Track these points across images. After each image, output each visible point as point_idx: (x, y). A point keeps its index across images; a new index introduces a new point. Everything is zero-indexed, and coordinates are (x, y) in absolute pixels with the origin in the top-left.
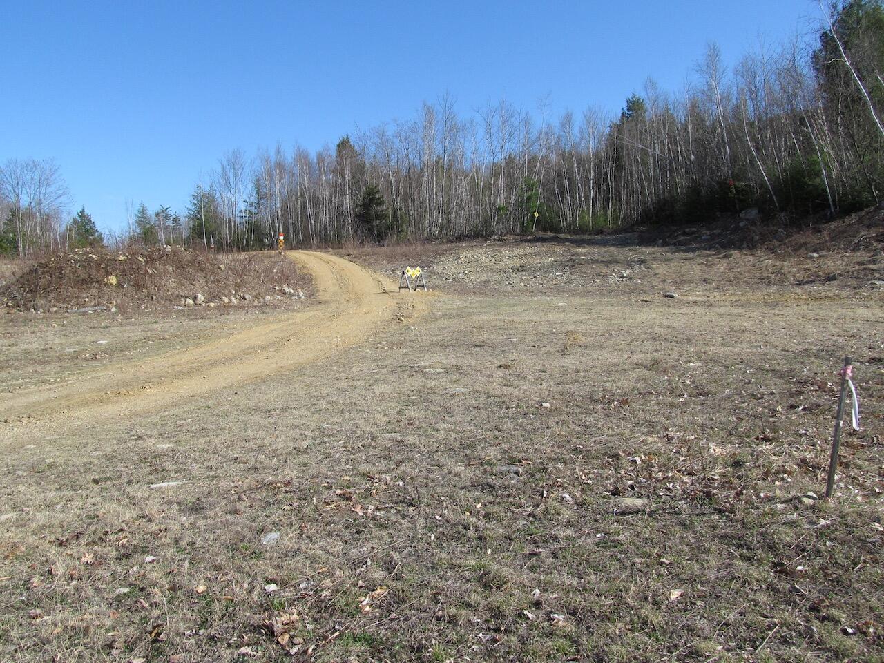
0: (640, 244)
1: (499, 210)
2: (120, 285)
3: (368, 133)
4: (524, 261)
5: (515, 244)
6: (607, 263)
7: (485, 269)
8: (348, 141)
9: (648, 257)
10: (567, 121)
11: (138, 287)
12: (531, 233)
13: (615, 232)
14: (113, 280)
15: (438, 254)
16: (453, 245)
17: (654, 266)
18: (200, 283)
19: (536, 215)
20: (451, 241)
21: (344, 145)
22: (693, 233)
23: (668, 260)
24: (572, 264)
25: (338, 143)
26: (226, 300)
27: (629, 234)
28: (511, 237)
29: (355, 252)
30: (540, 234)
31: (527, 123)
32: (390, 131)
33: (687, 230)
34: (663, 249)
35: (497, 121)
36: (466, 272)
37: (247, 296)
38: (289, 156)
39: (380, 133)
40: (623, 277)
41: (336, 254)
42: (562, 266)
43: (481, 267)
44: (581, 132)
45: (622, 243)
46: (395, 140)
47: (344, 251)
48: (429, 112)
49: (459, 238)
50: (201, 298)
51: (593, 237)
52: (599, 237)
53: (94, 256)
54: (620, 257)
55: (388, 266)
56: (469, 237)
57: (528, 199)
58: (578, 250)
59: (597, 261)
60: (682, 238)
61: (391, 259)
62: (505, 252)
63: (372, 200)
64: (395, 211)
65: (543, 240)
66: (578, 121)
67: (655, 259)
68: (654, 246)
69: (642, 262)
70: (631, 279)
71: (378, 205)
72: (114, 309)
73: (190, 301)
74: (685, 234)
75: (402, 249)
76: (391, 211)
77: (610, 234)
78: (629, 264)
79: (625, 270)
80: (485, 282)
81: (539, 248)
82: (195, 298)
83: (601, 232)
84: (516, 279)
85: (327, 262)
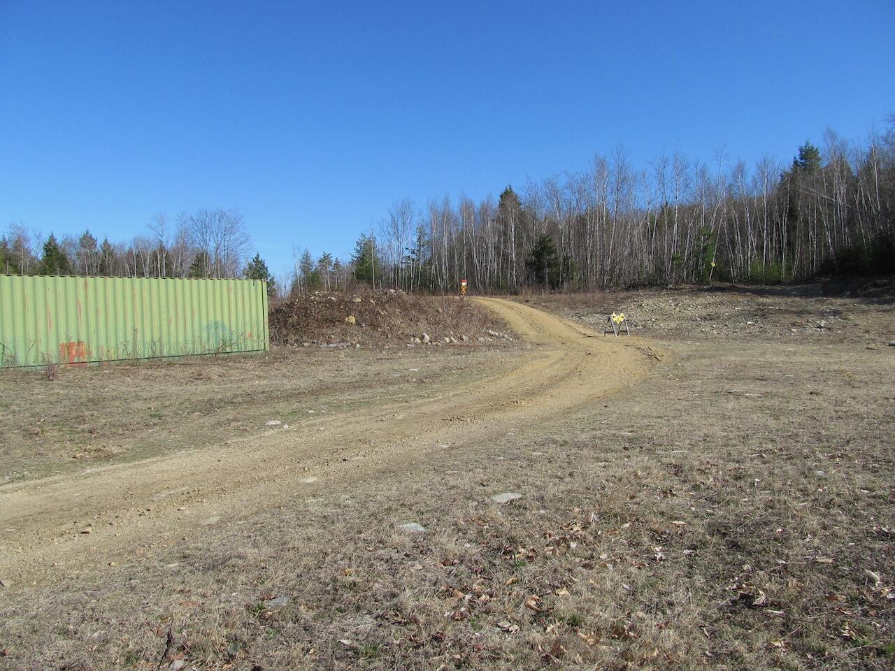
0: (826, 295)
1: (673, 259)
2: (358, 324)
3: (540, 185)
4: (710, 310)
5: (694, 292)
6: (799, 313)
7: (672, 317)
8: (512, 192)
9: (840, 308)
10: (740, 169)
11: (374, 326)
12: (708, 283)
13: (795, 282)
14: (352, 319)
15: (618, 302)
16: (629, 294)
17: (851, 317)
18: (423, 325)
19: (713, 265)
20: (627, 290)
21: (507, 195)
22: (885, 284)
23: (864, 312)
24: (763, 313)
25: (501, 193)
26: (447, 340)
27: (810, 285)
28: (688, 286)
29: (534, 298)
30: (718, 284)
31: (702, 174)
32: (562, 182)
33: (878, 281)
34: (853, 300)
35: (669, 171)
36: (654, 320)
37: (464, 337)
38: (455, 206)
39: (550, 185)
40: (820, 327)
41: (515, 300)
42: (752, 315)
43: (667, 316)
44: (755, 182)
45: (806, 294)
46: (566, 191)
47: (521, 297)
48: (601, 164)
49: (633, 286)
50: (427, 338)
51: (772, 288)
52: (778, 288)
53: (334, 299)
54: (809, 308)
55: (573, 313)
56: (645, 286)
57: (705, 249)
58: (761, 300)
59: (787, 311)
60: (873, 289)
61: (572, 305)
62: (686, 300)
63: (543, 249)
64: (566, 259)
65: (722, 290)
66: (751, 172)
67: (849, 310)
68: (842, 297)
69: (835, 313)
70: (829, 329)
71: (549, 254)
72: (358, 346)
73: (418, 340)
74: (875, 285)
75: (580, 296)
76: (561, 259)
77: (790, 284)
78: (822, 315)
79: (820, 320)
80: (676, 329)
81: (719, 297)
82: (423, 337)
83: (779, 283)
84: (706, 327)
85: (510, 308)
